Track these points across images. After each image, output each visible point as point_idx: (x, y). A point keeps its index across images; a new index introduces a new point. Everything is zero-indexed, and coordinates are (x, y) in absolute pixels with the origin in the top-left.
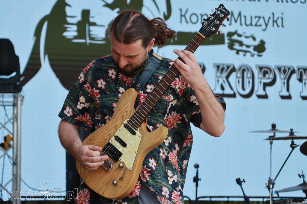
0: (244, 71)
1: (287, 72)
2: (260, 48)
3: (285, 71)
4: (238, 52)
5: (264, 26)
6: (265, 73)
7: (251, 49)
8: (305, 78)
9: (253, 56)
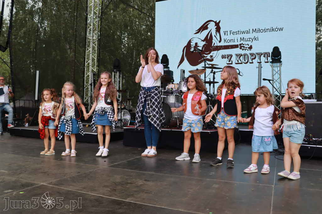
0: (245, 55)
1: (260, 54)
2: (251, 48)
3: (259, 54)
4: (243, 50)
5: (251, 41)
6: (252, 55)
7: (247, 48)
8: (266, 56)
9: (248, 50)
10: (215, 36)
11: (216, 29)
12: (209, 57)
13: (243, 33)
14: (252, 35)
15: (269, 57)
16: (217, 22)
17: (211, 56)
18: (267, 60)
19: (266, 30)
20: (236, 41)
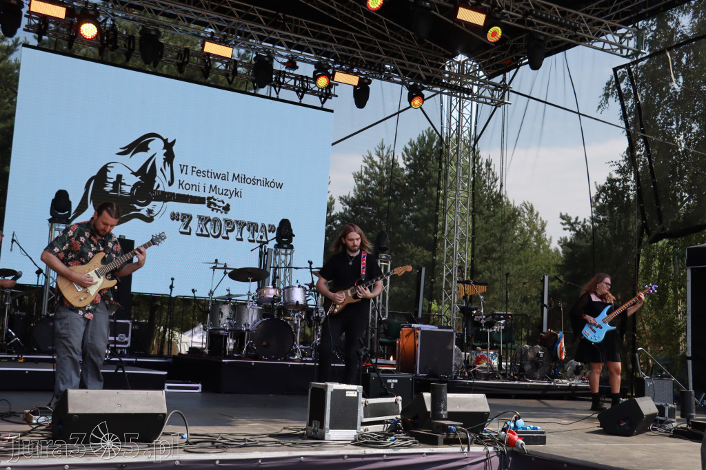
0: (216, 221)
1: (242, 224)
2: (227, 208)
3: (240, 224)
4: (213, 209)
5: (229, 196)
6: (228, 224)
7: (221, 209)
8: (252, 228)
9: (222, 213)
10: (161, 170)
11: (165, 155)
12: (144, 211)
13: (217, 176)
14: (232, 185)
15: (257, 232)
16: (169, 141)
17: (150, 211)
18: (253, 237)
19: (256, 181)
20: (202, 189)
